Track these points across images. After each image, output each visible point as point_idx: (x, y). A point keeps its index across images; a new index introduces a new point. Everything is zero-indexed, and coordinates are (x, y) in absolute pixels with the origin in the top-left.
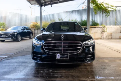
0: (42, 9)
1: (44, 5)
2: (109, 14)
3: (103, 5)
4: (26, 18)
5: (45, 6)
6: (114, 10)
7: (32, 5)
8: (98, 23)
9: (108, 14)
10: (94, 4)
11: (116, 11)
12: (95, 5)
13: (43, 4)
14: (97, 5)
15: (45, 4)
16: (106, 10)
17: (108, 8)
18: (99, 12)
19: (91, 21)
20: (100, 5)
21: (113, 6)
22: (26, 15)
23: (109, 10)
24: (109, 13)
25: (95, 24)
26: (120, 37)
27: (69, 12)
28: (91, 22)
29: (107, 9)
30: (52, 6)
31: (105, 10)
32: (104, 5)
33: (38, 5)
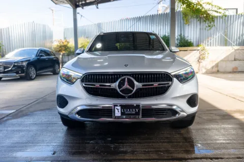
0: (78, 13)
1: (82, 4)
2: (212, 23)
3: (201, 5)
4: (44, 32)
5: (84, 7)
6: (222, 16)
7: (56, 4)
8: (191, 42)
9: (210, 23)
10: (183, 3)
11: (226, 18)
12: (185, 5)
13: (80, 3)
14: (189, 5)
15: (84, 2)
16: (207, 17)
17: (210, 12)
18: (192, 20)
19: (176, 37)
20: (196, 6)
21: (220, 8)
22: (44, 26)
23: (212, 16)
24: (214, 21)
25: (185, 44)
26: (234, 69)
27: (134, 19)
28: (178, 39)
29: (208, 14)
30: (97, 8)
31: (205, 15)
32: (204, 5)
33: (69, 5)
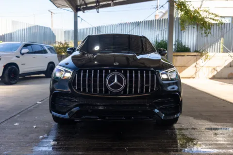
0: (79, 17)
1: (83, 8)
2: (208, 30)
3: (198, 13)
5: (85, 11)
6: (219, 24)
7: (57, 7)
8: (188, 47)
10: (182, 10)
11: (223, 26)
12: (183, 13)
13: (82, 7)
14: (187, 12)
15: (85, 6)
17: (207, 20)
18: (190, 26)
20: (194, 13)
21: (216, 16)
23: (209, 23)
24: (210, 28)
25: (183, 49)
26: (229, 75)
28: (175, 44)
29: (206, 22)
30: (98, 12)
31: (202, 23)
32: (201, 13)
33: (70, 9)
